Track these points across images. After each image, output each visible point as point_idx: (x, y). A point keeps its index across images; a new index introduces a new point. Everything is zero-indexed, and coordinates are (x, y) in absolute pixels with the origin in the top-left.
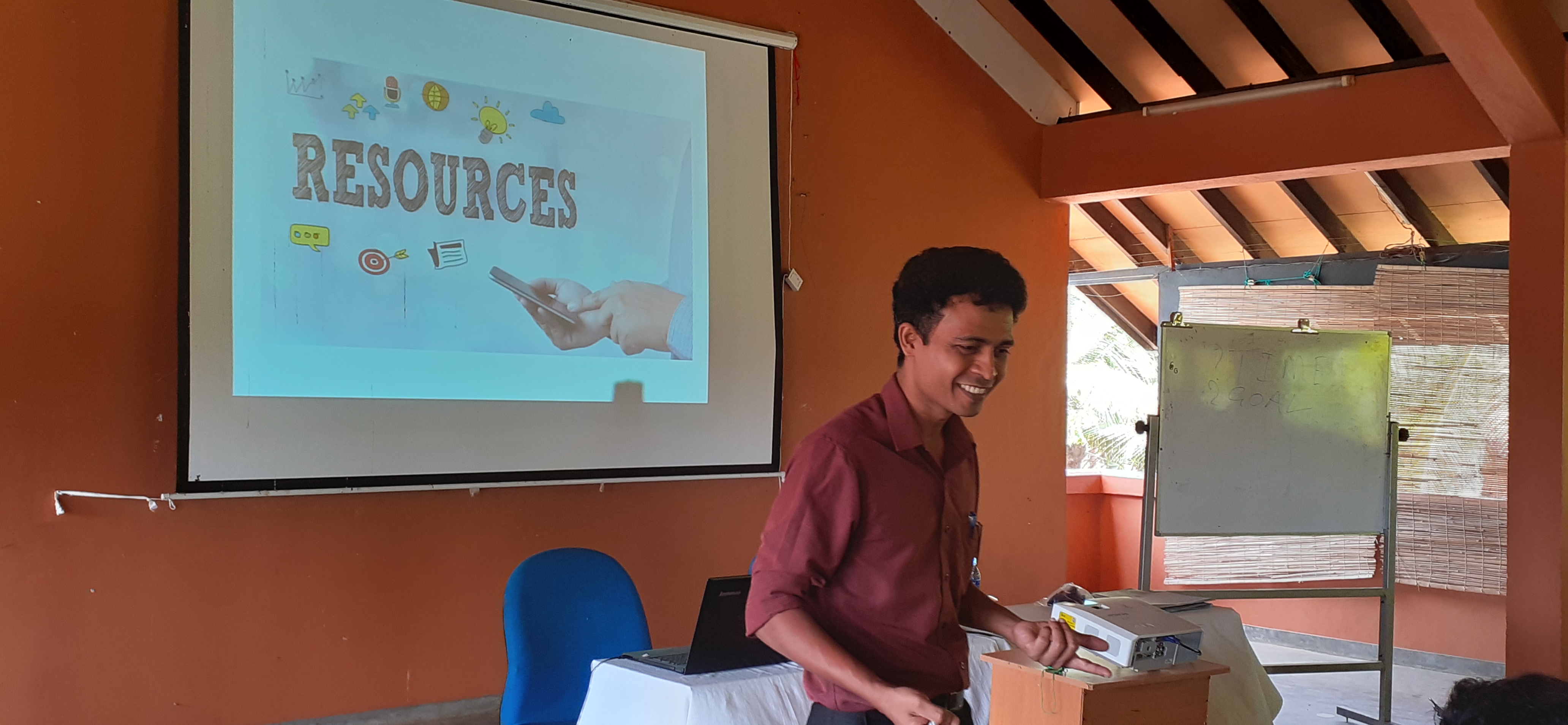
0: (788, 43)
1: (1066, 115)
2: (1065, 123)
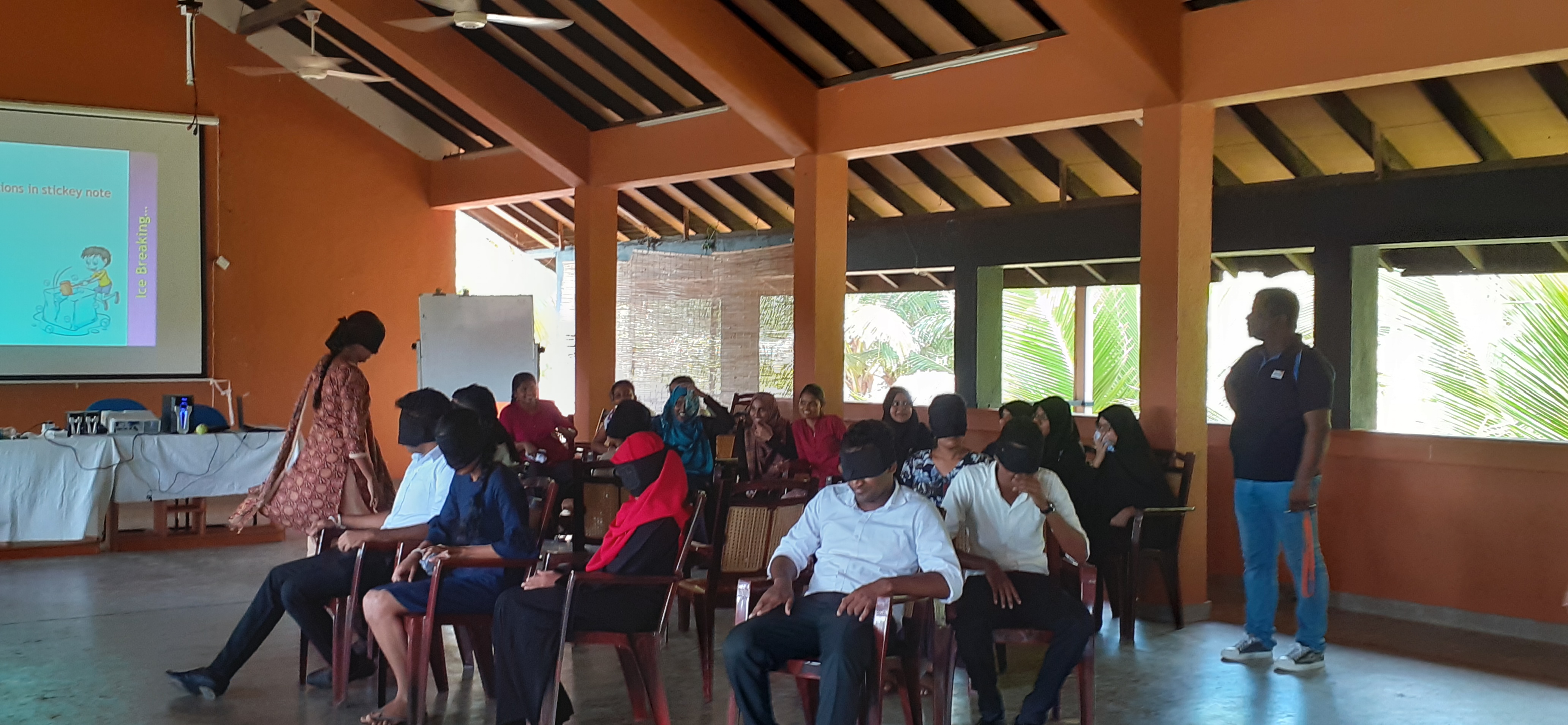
0: (214, 123)
1: (448, 154)
2: (446, 160)
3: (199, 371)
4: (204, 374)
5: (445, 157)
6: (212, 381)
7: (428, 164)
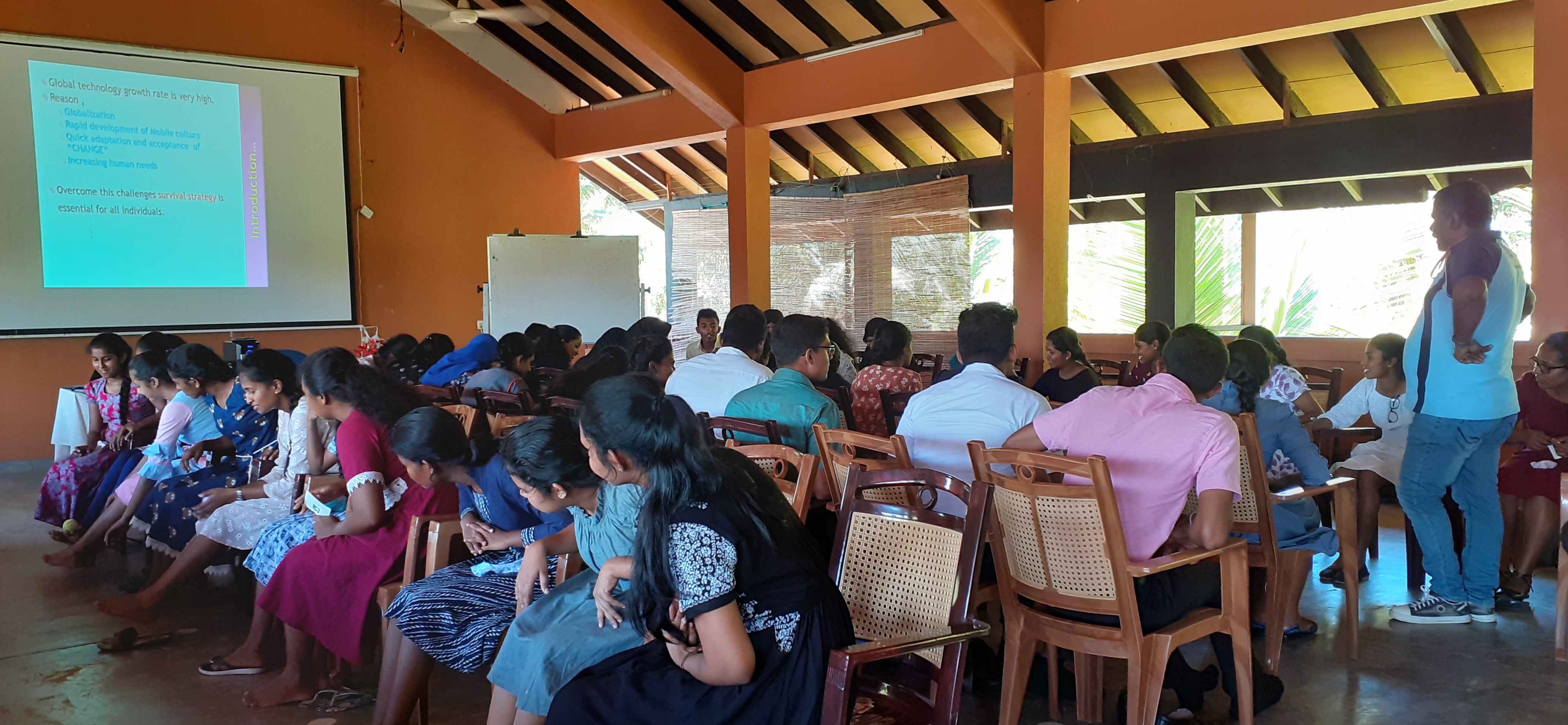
0: (353, 73)
1: (570, 108)
2: (568, 113)
3: (349, 318)
4: (354, 321)
5: (567, 111)
6: (361, 326)
7: (551, 118)
